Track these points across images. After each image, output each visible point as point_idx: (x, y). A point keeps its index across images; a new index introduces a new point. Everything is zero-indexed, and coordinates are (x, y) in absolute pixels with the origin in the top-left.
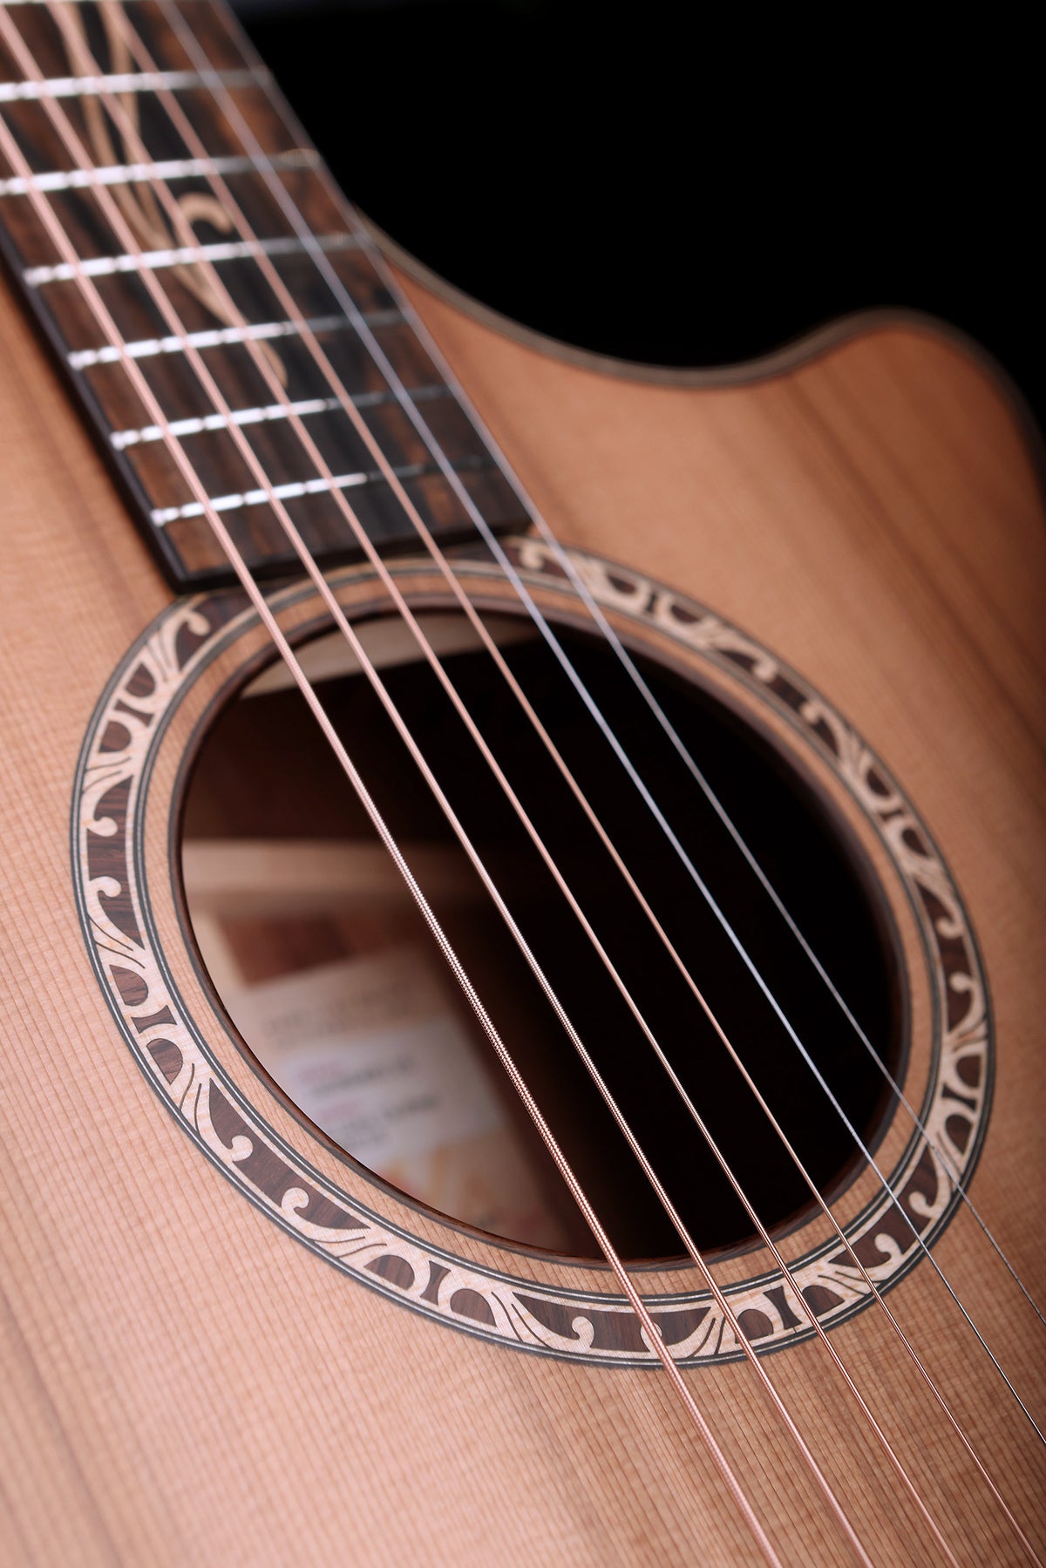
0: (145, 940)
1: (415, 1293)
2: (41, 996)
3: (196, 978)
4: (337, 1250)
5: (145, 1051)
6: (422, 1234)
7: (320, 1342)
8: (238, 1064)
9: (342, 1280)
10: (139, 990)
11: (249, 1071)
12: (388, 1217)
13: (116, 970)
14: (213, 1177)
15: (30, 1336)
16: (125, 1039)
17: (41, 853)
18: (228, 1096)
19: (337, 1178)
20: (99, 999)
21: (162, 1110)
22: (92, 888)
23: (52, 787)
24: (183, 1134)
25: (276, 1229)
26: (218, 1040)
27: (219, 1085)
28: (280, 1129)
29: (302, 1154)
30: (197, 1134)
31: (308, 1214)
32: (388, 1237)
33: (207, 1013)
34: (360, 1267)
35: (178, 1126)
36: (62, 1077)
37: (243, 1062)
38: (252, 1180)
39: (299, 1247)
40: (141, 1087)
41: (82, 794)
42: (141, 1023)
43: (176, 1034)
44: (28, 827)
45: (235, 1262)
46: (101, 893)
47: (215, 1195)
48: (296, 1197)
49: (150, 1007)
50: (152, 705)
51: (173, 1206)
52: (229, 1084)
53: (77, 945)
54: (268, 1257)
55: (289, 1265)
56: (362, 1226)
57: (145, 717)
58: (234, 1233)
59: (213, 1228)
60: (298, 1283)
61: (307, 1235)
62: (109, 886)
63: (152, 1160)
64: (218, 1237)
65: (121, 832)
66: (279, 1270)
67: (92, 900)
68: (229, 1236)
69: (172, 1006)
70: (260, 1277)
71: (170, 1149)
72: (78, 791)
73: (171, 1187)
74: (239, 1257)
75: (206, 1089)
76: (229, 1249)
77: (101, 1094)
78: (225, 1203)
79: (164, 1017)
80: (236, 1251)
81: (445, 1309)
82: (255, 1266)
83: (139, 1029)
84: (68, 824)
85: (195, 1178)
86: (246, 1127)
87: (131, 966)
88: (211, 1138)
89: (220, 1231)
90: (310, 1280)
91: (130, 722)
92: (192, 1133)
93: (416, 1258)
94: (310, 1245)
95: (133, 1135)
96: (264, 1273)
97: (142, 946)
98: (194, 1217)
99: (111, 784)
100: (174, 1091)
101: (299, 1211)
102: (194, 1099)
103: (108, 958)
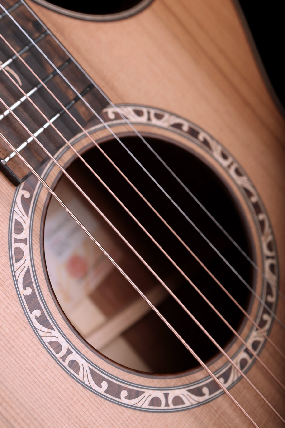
0: (54, 327)
1: (163, 406)
2: (33, 365)
3: (73, 333)
4: (139, 405)
5: (68, 368)
6: (158, 385)
8: (94, 356)
9: (144, 413)
10: (59, 347)
11: (98, 358)
12: (149, 385)
13: (50, 343)
14: (100, 400)
16: (63, 368)
17: (13, 311)
18: (95, 370)
19: (132, 380)
20: (49, 356)
21: (80, 386)
22: (32, 316)
23: (7, 284)
24: (88, 390)
25: (122, 407)
26: (86, 352)
27: (91, 367)
28: (112, 373)
29: (120, 378)
30: (91, 388)
31: (129, 397)
32: (151, 392)
33: (80, 343)
34: (147, 407)
35: (85, 388)
36: (49, 391)
37: (95, 355)
38: (111, 395)
39: (130, 410)
40: (70, 379)
41: (17, 282)
42: (64, 358)
43: (74, 356)
44: (6, 303)
45: (115, 425)
46: (36, 317)
47: (103, 406)
48: (124, 394)
49: (64, 351)
50: (25, 235)
51: (93, 417)
52: (94, 365)
53: (36, 340)
54: (123, 418)
55: (129, 417)
56: (143, 392)
57: (24, 241)
58: (112, 416)
59: (106, 418)
60: (133, 422)
61: (131, 404)
62: (37, 313)
63: (83, 405)
64: (108, 420)
65: (33, 290)
66: (127, 420)
67: (34, 321)
68: (111, 418)
69: (70, 348)
70: (123, 426)
71: (86, 398)
72: (15, 282)
73: (91, 411)
74: (116, 423)
75: (89, 371)
76: (112, 422)
77: (61, 390)
78: (106, 407)
79: (69, 352)
80: (114, 422)
81: (172, 406)
82: (121, 423)
83: (64, 361)
84: (17, 296)
85: (96, 404)
86: (103, 377)
87: (53, 339)
88: (96, 387)
89: (108, 417)
90: (136, 419)
91: (21, 245)
92: (90, 389)
93: (160, 394)
94: (132, 407)
95: (75, 399)
96: (124, 424)
97: (54, 330)
98: (100, 417)
99: (24, 273)
100: (80, 377)
101: (126, 398)
102: (87, 377)
103: (46, 340)
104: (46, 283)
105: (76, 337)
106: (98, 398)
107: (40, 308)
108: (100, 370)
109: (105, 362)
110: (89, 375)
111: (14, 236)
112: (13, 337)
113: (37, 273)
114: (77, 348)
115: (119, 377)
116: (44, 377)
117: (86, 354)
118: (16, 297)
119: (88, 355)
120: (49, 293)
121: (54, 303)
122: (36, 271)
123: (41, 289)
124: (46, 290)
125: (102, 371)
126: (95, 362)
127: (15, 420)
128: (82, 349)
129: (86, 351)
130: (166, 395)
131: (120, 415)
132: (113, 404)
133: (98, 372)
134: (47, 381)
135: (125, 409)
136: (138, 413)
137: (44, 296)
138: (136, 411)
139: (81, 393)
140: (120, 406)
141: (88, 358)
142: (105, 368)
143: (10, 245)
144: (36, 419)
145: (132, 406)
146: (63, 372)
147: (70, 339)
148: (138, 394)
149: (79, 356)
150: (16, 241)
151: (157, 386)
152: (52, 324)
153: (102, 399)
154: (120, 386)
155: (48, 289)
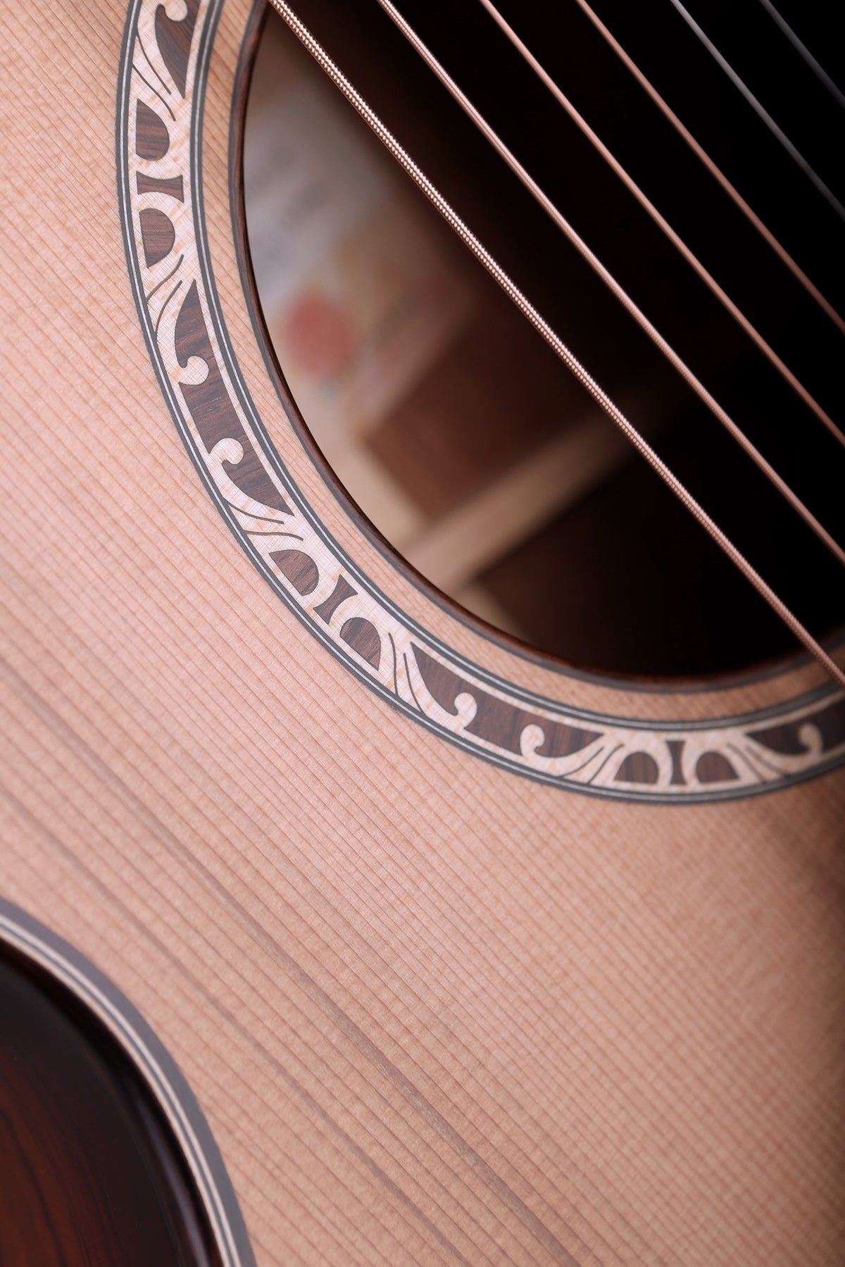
0: (290, 503)
1: (663, 784)
2: (221, 629)
3: (354, 526)
4: (584, 776)
5: (341, 643)
6: (648, 714)
7: (604, 883)
8: (428, 609)
9: (599, 804)
10: (308, 571)
11: (441, 613)
12: (615, 713)
13: (279, 557)
14: (453, 756)
15: (364, 1025)
16: (323, 644)
17: (147, 441)
18: (434, 655)
19: (559, 693)
20: (275, 602)
21: (382, 705)
22: (213, 460)
23: (121, 341)
24: (410, 721)
25: (527, 782)
26: (401, 592)
27: (421, 645)
28: (491, 666)
29: (520, 685)
30: (422, 714)
31: (550, 749)
32: (623, 735)
33: (378, 562)
34: (611, 783)
35: (402, 715)
36: (278, 717)
37: (432, 604)
38: (488, 739)
39: (553, 791)
40: (348, 682)
41: (154, 335)
42: (326, 611)
43: (361, 606)
44: (120, 410)
45: (504, 839)
46: (225, 464)
47: (462, 776)
48: (532, 737)
49: (326, 587)
50: (174, 163)
51: (430, 809)
52: (430, 639)
53: (228, 544)
54: (529, 817)
55: (551, 816)
56: (597, 736)
57: (172, 187)
58: (493, 809)
59: (473, 813)
60: (565, 830)
61: (555, 773)
62: (229, 450)
63: (393, 767)
64: (480, 820)
65: (213, 369)
66: (544, 825)
67: (222, 478)
68: (490, 815)
69: (346, 575)
70: (531, 843)
71: (404, 746)
72: (150, 335)
73: (422, 789)
74: (507, 833)
75: (411, 657)
76: (495, 828)
77: (320, 716)
78: (474, 779)
79: (343, 591)
80: (501, 827)
81: (693, 785)
82: (522, 833)
83: (327, 620)
84: (158, 386)
85: (438, 766)
86: (462, 681)
87: (289, 544)
88: (435, 712)
89: (480, 812)
90: (574, 822)
91: (162, 202)
92: (417, 716)
93: (654, 744)
94: (561, 783)
95: (367, 748)
96: (533, 837)
97: (290, 513)
98: (452, 810)
99: (178, 304)
100: (384, 674)
101: (539, 751)
102: (405, 676)
103: (265, 546)
104: (255, 344)
105: (366, 540)
106: (445, 749)
107: (238, 434)
108: (451, 654)
109: (465, 631)
110: (414, 671)
111: (137, 164)
112: (150, 530)
113: (224, 307)
114: (372, 577)
115: (516, 682)
116: (260, 672)
117: (403, 599)
118: (154, 391)
119: (407, 604)
120: (269, 384)
121: (286, 419)
122: (221, 302)
123: (241, 367)
124: (256, 370)
125: (458, 659)
126: (433, 627)
127: (171, 809)
128: (387, 581)
129: (401, 588)
130: (676, 749)
131: (520, 806)
132: (496, 768)
133: (442, 660)
134: (272, 685)
135: (535, 787)
136: (580, 802)
137: (253, 392)
138: (572, 796)
139: (388, 730)
140: (521, 779)
141: (409, 614)
142: (467, 648)
143: (123, 198)
144: (238, 807)
145: (561, 778)
146: (325, 658)
147: (346, 547)
148: (578, 740)
149: (379, 607)
150: (147, 184)
151: (642, 716)
152: (282, 490)
153: (459, 754)
154: (517, 710)
155: (264, 368)
